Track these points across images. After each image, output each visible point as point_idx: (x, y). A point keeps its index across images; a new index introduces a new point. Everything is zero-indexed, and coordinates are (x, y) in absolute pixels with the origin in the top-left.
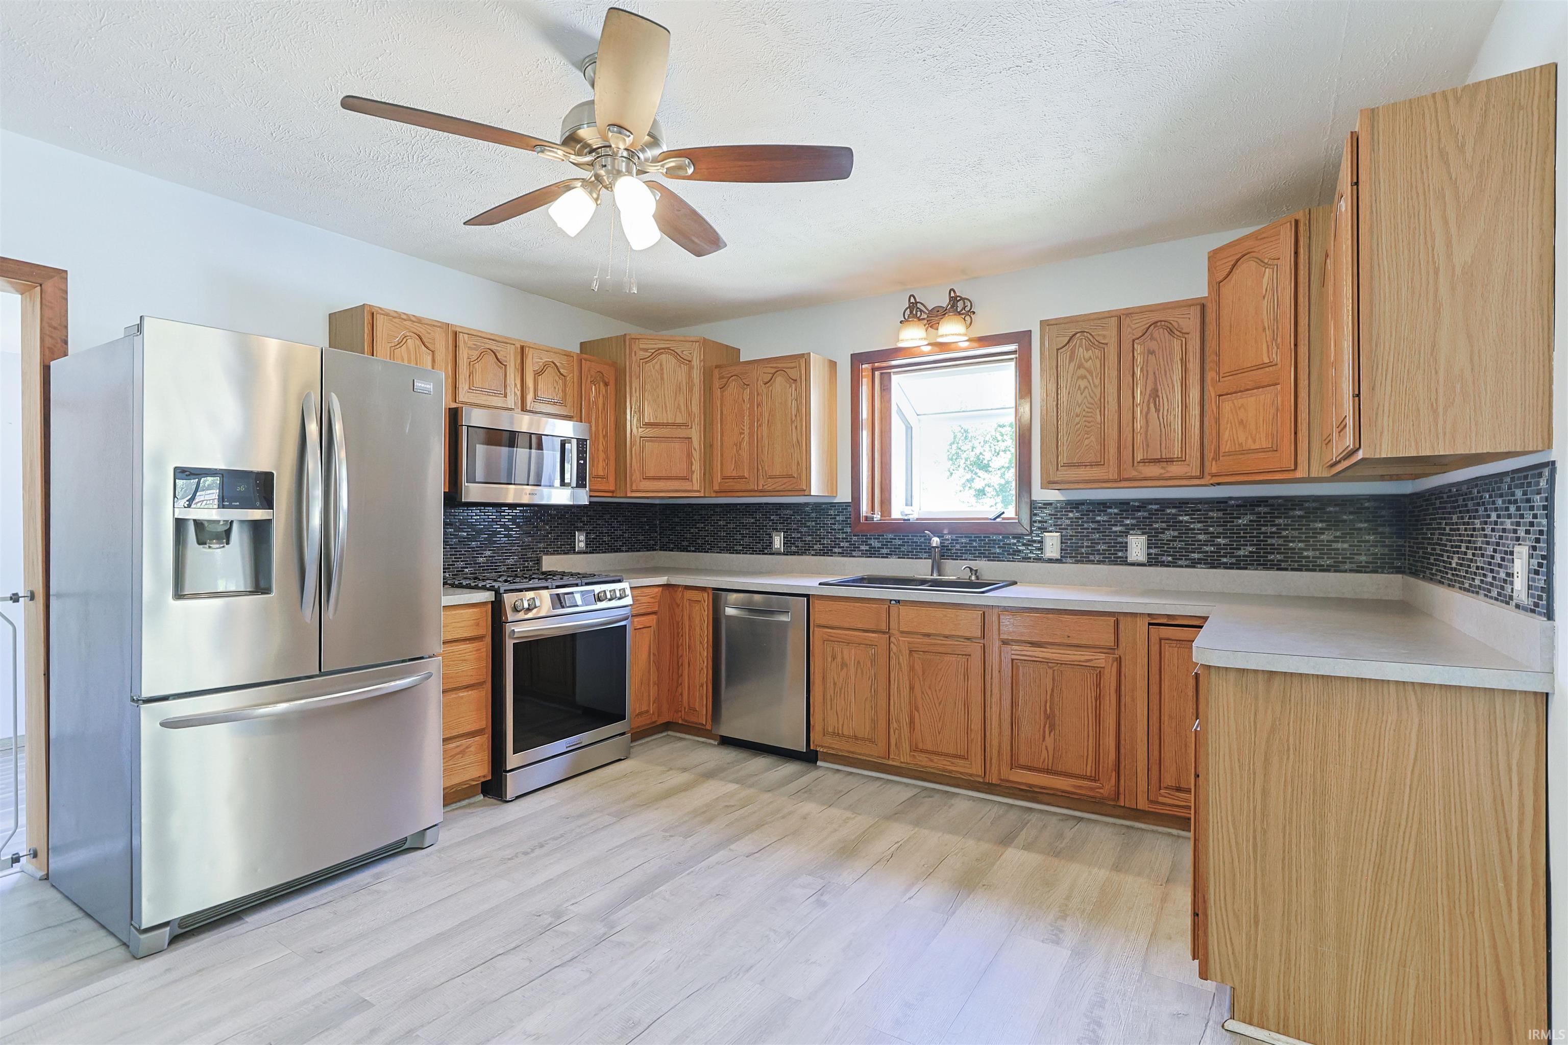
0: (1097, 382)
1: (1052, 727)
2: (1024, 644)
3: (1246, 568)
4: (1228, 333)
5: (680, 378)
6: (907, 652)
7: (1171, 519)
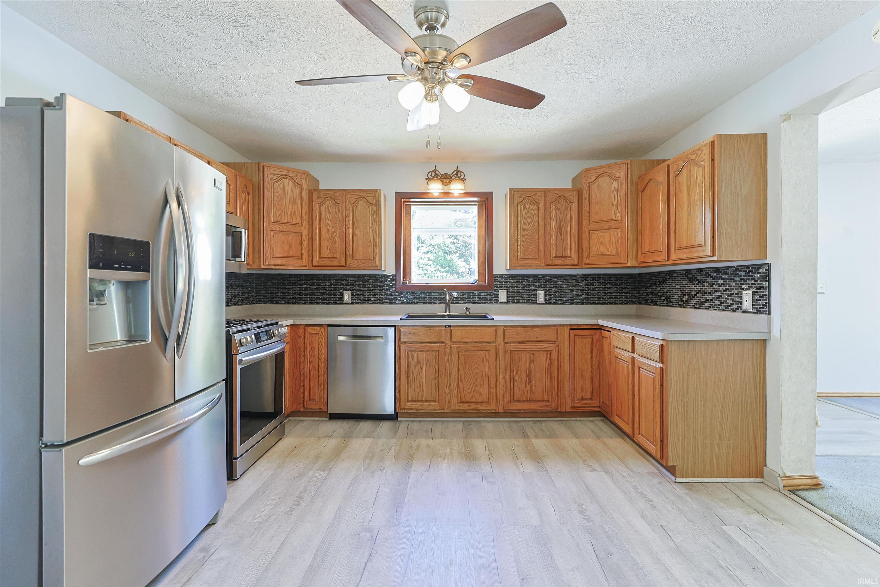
0: (536, 220)
1: (530, 381)
2: (516, 343)
3: (583, 304)
4: (595, 205)
5: (295, 195)
6: (456, 352)
7: (555, 283)
